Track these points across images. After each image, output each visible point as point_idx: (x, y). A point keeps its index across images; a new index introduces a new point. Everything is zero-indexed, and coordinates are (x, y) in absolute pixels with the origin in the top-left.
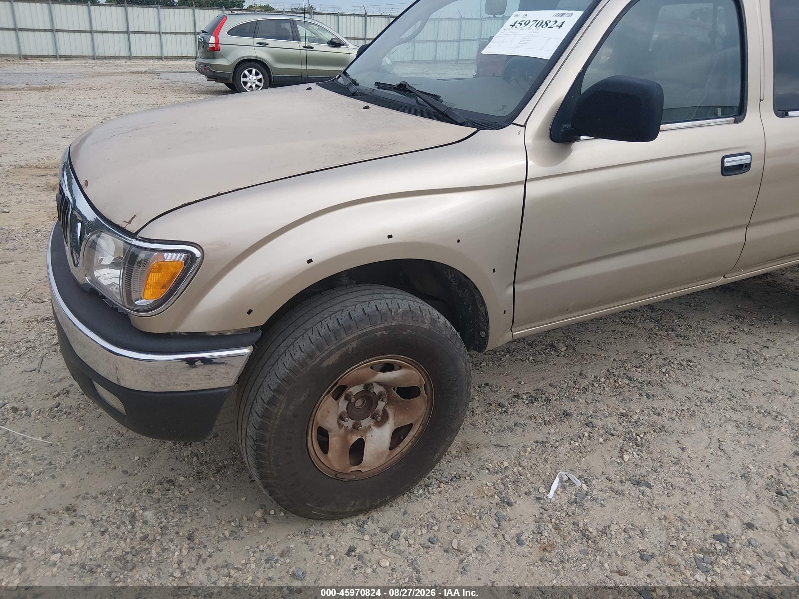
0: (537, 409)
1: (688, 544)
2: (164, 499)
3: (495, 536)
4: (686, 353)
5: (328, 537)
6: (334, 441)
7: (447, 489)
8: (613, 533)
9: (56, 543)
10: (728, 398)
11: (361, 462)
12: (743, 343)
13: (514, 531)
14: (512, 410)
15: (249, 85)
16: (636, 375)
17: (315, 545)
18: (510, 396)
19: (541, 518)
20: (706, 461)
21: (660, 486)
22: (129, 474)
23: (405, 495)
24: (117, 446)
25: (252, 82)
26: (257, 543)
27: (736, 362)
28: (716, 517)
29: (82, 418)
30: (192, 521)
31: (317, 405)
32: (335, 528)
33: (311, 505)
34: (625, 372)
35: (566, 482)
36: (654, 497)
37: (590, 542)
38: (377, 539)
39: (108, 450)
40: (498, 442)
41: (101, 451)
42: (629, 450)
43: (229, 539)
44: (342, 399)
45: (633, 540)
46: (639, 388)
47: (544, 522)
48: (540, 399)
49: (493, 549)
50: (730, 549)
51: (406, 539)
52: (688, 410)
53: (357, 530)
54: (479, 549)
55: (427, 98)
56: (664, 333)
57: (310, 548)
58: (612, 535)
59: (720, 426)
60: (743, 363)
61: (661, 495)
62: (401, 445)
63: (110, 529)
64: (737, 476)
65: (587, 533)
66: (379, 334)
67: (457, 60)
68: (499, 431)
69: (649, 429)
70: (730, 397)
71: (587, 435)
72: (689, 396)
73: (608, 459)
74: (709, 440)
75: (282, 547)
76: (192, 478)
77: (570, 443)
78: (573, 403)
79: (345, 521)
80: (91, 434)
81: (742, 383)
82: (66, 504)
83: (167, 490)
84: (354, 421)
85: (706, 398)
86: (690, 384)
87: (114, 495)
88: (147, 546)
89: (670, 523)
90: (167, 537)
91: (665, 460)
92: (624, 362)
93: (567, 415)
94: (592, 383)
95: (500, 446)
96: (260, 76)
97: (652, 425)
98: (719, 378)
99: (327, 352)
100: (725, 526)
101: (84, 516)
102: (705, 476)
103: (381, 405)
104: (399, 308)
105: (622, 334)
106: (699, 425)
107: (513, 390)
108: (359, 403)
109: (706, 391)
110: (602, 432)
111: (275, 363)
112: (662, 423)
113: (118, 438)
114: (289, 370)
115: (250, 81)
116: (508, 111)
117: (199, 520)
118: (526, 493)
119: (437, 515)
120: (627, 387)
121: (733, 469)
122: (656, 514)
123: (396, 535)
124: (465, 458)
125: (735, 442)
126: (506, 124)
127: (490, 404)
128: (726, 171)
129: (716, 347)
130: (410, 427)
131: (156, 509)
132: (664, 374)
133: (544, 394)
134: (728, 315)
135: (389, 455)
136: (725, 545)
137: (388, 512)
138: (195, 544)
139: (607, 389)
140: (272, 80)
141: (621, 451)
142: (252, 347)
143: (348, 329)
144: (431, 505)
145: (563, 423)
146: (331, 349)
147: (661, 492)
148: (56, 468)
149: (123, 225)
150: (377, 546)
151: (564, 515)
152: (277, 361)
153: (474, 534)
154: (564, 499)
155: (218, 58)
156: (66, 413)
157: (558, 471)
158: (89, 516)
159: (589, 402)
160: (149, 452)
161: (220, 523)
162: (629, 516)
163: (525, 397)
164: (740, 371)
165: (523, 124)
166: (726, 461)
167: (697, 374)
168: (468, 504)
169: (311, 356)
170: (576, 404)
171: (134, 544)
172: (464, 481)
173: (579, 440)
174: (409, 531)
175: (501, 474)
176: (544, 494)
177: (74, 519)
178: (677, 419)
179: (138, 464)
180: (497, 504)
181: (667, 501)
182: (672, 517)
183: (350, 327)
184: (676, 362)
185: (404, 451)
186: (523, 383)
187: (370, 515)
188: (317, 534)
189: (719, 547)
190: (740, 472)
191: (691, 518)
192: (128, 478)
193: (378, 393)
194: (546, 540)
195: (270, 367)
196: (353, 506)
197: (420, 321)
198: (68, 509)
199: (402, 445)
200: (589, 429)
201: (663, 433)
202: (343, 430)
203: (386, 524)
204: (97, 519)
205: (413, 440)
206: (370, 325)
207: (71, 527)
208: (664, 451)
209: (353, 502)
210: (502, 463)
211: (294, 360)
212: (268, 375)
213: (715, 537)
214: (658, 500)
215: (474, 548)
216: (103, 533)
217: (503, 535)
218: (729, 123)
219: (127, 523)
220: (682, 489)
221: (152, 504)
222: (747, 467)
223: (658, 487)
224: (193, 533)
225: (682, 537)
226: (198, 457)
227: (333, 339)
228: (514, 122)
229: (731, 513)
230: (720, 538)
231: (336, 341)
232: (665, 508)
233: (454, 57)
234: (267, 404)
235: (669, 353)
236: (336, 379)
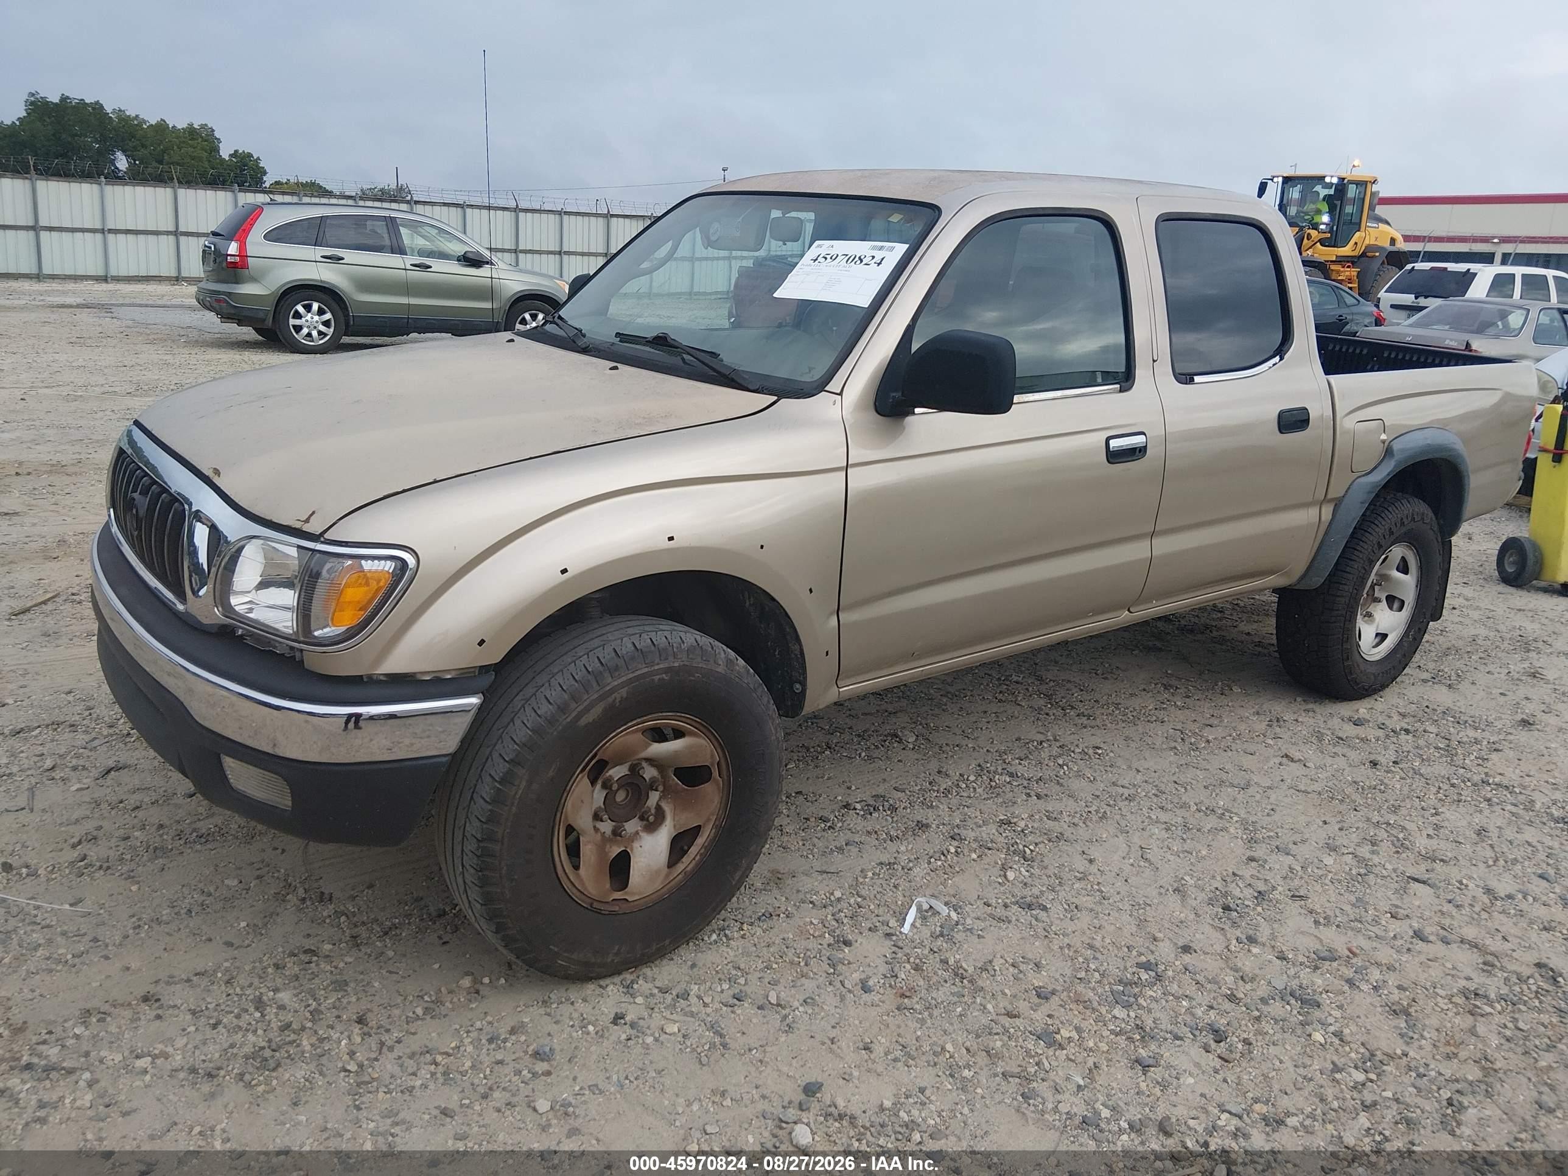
0: (877, 821)
1: (1103, 975)
2: (305, 975)
3: (830, 984)
4: (1090, 738)
5: (580, 1005)
6: (587, 850)
7: (753, 932)
8: (997, 968)
9: (139, 1045)
10: (1154, 794)
11: (627, 886)
12: (1175, 721)
13: (856, 976)
14: (840, 824)
15: (305, 331)
16: (1020, 770)
17: (561, 1015)
18: (836, 807)
19: (894, 958)
20: (1124, 874)
21: (1060, 908)
22: (235, 946)
23: (691, 944)
24: (204, 909)
25: (312, 327)
26: (470, 1020)
27: (1164, 746)
28: (1140, 942)
29: (132, 874)
30: (357, 1000)
31: (568, 788)
32: (589, 992)
33: (556, 950)
34: (1005, 767)
35: (927, 911)
36: (1052, 922)
37: (965, 981)
38: (655, 1001)
39: (191, 917)
40: (824, 868)
41: (180, 917)
42: (1015, 866)
43: (425, 1019)
44: (598, 786)
45: (1025, 975)
46: (1025, 787)
47: (898, 963)
48: (881, 808)
49: (829, 1000)
50: (1159, 978)
51: (699, 997)
52: (1097, 812)
53: (623, 992)
54: (809, 1000)
55: (701, 356)
56: (1060, 712)
57: (554, 1020)
58: (995, 970)
59: (1143, 829)
60: (1175, 748)
61: (1062, 920)
62: (684, 860)
63: (225, 1020)
64: (1168, 890)
65: (961, 971)
66: (657, 678)
67: (690, 294)
68: (824, 853)
69: (1041, 839)
70: (1157, 792)
71: (953, 850)
72: (1097, 793)
73: (985, 879)
74: (1128, 848)
75: (510, 1022)
76: (345, 944)
77: (929, 863)
78: (930, 811)
79: (602, 983)
80: (155, 895)
81: (1174, 774)
82: (140, 992)
83: (307, 963)
84: (614, 824)
85: (1122, 795)
86: (1098, 778)
87: (219, 975)
88: (293, 1037)
89: (1076, 951)
90: (324, 1023)
91: (1066, 876)
92: (1001, 753)
93: (922, 826)
94: (956, 782)
95: (828, 873)
96: (328, 316)
97: (1045, 834)
98: (1141, 769)
99: (586, 704)
100: (1152, 952)
101: (175, 1006)
102: (1123, 893)
103: (654, 797)
104: (683, 642)
105: (997, 717)
106: (1112, 830)
107: (840, 798)
108: (620, 796)
109: (1123, 787)
110: (974, 845)
111: (509, 724)
112: (1060, 830)
113: (203, 898)
114: (531, 731)
115: (307, 324)
116: (817, 375)
117: (370, 998)
118: (870, 929)
119: (742, 966)
120: (1008, 786)
121: (1161, 883)
122: (1055, 942)
123: (684, 994)
124: (775, 891)
125: (1165, 849)
126: (815, 392)
127: (807, 819)
128: (1114, 456)
129: (1135, 728)
130: (696, 831)
131: (295, 988)
132: (1061, 766)
133: (887, 801)
134: (1153, 685)
135: (667, 876)
136: (1153, 974)
137: (667, 967)
138: (372, 1028)
139: (978, 790)
140: (352, 323)
141: (1004, 868)
142: (481, 695)
143: (613, 671)
144: (732, 953)
145: (917, 838)
146: (592, 698)
147: (1062, 917)
148: (107, 946)
149: (298, 525)
150: (656, 1010)
151: (926, 952)
152: (512, 720)
153: (799, 984)
154: (926, 933)
155: (243, 283)
156: (101, 867)
157: (914, 898)
158: (185, 1005)
159: (954, 808)
160: (262, 916)
161: (405, 999)
162: (1018, 948)
163: (858, 806)
164: (1171, 759)
165: (838, 392)
166: (1152, 873)
167: (1109, 764)
168: (787, 948)
169: (563, 709)
170: (936, 812)
171: (271, 1035)
172: (778, 920)
173: (943, 858)
174: (702, 988)
175: (831, 908)
176: (896, 929)
177: (160, 1012)
178: (1081, 824)
179: (248, 933)
180: (829, 945)
181: (1070, 927)
182: (1079, 944)
183: (617, 668)
184: (1077, 750)
185: (688, 869)
186: (853, 788)
187: (641, 973)
188: (562, 1003)
189: (1144, 976)
190: (1172, 886)
191: (1105, 944)
192: (236, 952)
193: (650, 779)
194: (903, 983)
195: (502, 730)
196: (616, 954)
197: (712, 661)
198: (146, 999)
199: (686, 860)
200: (956, 843)
201: (1062, 842)
202: (598, 837)
203: (667, 982)
204: (199, 1009)
205: (702, 851)
206: (644, 666)
207: (158, 1022)
208: (1063, 865)
209: (617, 947)
210: (832, 894)
211: (539, 716)
212: (500, 741)
213: (1139, 965)
214: (1058, 925)
215: (801, 1001)
216: (215, 1026)
217: (841, 981)
218: (1114, 392)
219: (252, 1009)
220: (1092, 910)
221: (287, 982)
222: (1182, 878)
223: (1057, 910)
224: (364, 1015)
225: (1094, 967)
226: (347, 916)
227: (595, 684)
228: (826, 389)
229: (1160, 935)
230: (1147, 966)
231: (598, 688)
232: (1068, 935)
233: (685, 288)
234: (500, 783)
235: (1066, 739)
236: (596, 747)
